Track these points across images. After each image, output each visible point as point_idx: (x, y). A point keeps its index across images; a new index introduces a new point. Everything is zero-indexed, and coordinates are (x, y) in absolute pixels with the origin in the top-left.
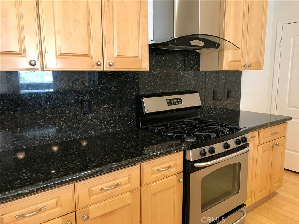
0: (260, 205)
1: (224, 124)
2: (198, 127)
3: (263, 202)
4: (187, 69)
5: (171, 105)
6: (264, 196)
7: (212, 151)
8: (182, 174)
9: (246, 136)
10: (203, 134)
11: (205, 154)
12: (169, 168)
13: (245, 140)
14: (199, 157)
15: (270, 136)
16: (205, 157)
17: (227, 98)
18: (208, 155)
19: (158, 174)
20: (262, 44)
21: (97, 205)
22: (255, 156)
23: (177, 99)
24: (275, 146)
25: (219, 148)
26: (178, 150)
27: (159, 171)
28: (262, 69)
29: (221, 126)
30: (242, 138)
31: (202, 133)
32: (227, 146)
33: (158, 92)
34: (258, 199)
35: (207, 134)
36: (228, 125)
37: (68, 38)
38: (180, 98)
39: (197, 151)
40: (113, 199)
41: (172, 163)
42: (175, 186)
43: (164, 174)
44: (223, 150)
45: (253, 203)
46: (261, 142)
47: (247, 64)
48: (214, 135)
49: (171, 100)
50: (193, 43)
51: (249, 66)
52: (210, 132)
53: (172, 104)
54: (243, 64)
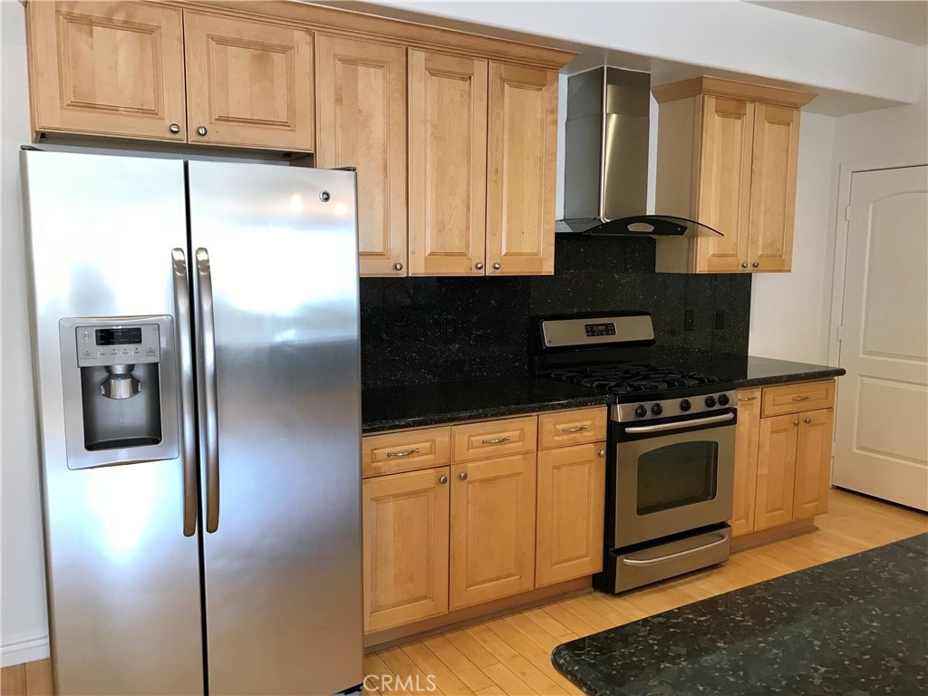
4: (629, 269)
5: (593, 335)
7: (658, 410)
8: (605, 443)
11: (643, 413)
12: (582, 429)
13: (725, 400)
14: (632, 418)
15: (790, 403)
16: (643, 418)
17: (716, 328)
18: (649, 416)
19: (565, 436)
21: (476, 464)
23: (606, 325)
24: (803, 424)
25: (670, 406)
26: (598, 403)
27: (564, 431)
28: (789, 271)
30: (720, 397)
32: (686, 406)
33: (569, 311)
37: (440, 231)
38: (612, 324)
39: (631, 407)
40: (498, 460)
41: (587, 423)
42: (591, 461)
43: (573, 439)
44: (678, 412)
45: (750, 530)
46: (767, 412)
47: (750, 261)
49: (594, 327)
50: (632, 228)
51: (754, 266)
53: (596, 334)
54: (741, 262)
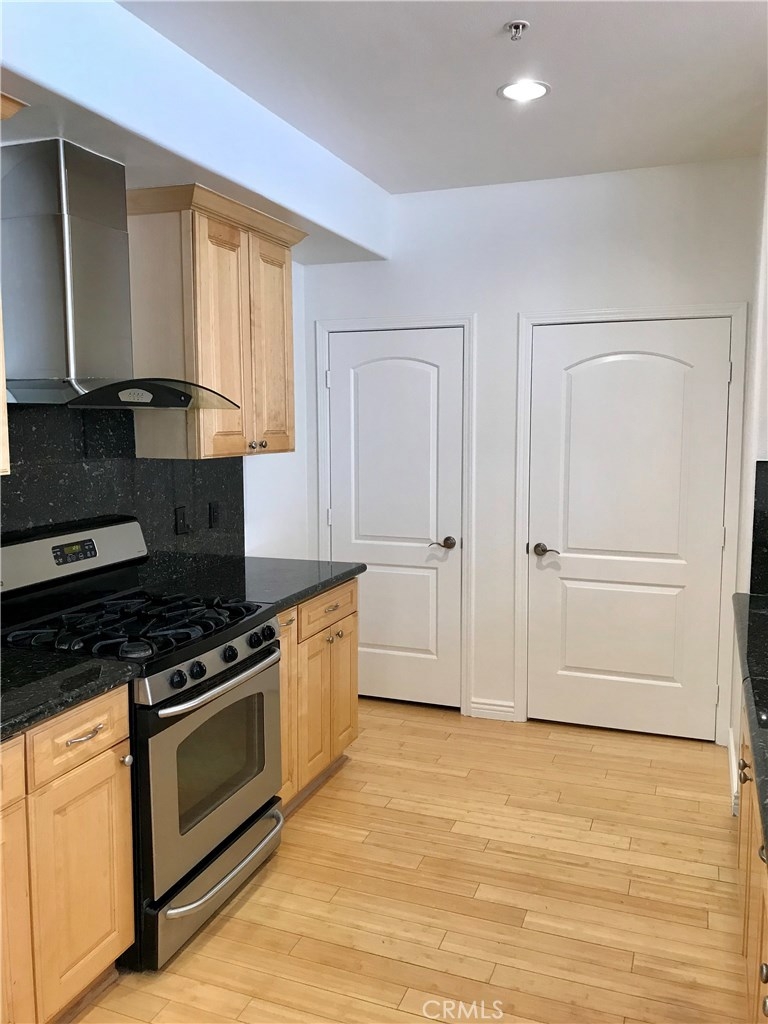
0: (312, 794)
1: (216, 601)
2: (152, 616)
3: (319, 787)
4: (101, 454)
5: (65, 562)
6: (319, 770)
7: (199, 670)
8: (128, 743)
9: (272, 622)
10: (170, 632)
11: (182, 682)
12: (95, 732)
13: (270, 633)
14: (168, 693)
15: (322, 618)
16: (184, 688)
17: (211, 527)
18: (190, 683)
19: (69, 753)
20: (287, 385)
22: (295, 672)
23: (82, 543)
24: (336, 639)
25: (212, 661)
26: (116, 683)
27: (69, 745)
28: (293, 450)
29: (210, 606)
30: (263, 630)
31: (168, 630)
32: (229, 655)
33: (23, 528)
34: (305, 780)
35: (182, 631)
36: (227, 602)
38: (91, 540)
39: (162, 677)
41: (100, 720)
42: (111, 778)
43: (84, 752)
44: (223, 666)
45: (295, 791)
46: (304, 635)
47: (257, 440)
48: (197, 632)
49: (65, 549)
50: (125, 396)
51: (263, 446)
52: (185, 626)
53: (69, 559)
54: (248, 441)
